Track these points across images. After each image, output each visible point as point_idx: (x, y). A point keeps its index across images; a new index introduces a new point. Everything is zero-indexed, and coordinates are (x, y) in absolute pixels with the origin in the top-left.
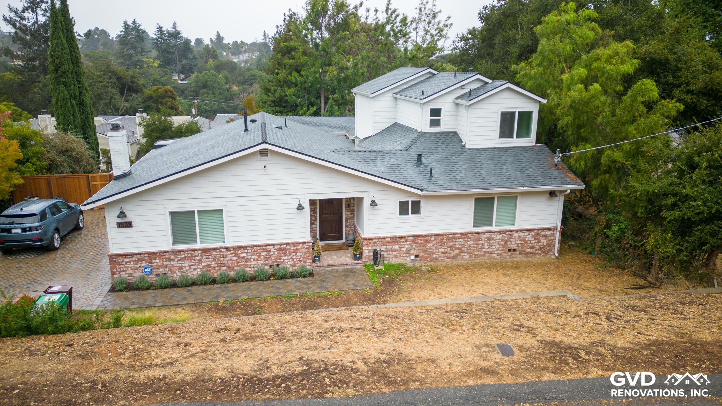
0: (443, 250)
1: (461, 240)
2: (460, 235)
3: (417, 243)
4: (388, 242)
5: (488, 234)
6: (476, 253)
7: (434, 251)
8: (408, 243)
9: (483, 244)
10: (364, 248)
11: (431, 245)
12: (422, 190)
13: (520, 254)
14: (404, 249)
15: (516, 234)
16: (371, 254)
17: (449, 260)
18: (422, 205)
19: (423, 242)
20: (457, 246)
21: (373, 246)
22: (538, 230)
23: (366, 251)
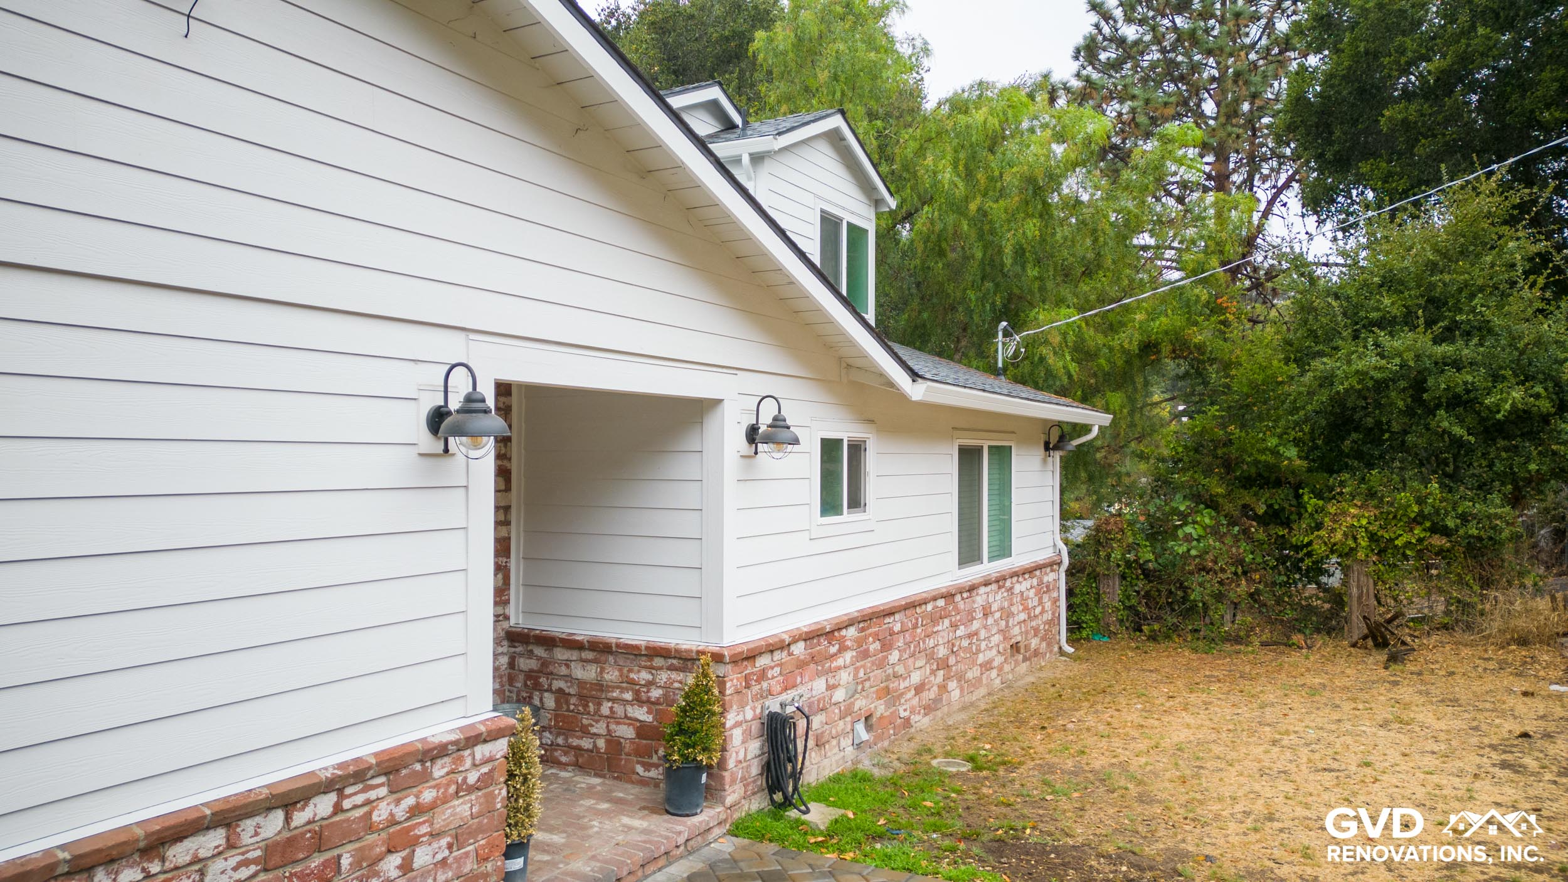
0: (916, 678)
1: (947, 622)
2: (941, 603)
3: (865, 655)
4: (802, 665)
5: (982, 590)
6: (970, 675)
7: (902, 686)
8: (848, 656)
9: (976, 633)
10: (731, 719)
11: (894, 656)
12: (915, 375)
13: (1025, 659)
14: (839, 695)
15: (1018, 588)
16: (755, 746)
17: (926, 720)
18: (872, 462)
19: (877, 645)
20: (942, 652)
21: (755, 699)
22: (1040, 567)
23: (737, 736)
